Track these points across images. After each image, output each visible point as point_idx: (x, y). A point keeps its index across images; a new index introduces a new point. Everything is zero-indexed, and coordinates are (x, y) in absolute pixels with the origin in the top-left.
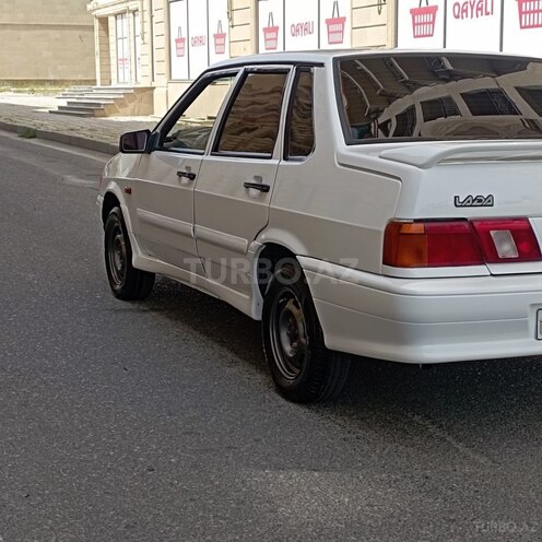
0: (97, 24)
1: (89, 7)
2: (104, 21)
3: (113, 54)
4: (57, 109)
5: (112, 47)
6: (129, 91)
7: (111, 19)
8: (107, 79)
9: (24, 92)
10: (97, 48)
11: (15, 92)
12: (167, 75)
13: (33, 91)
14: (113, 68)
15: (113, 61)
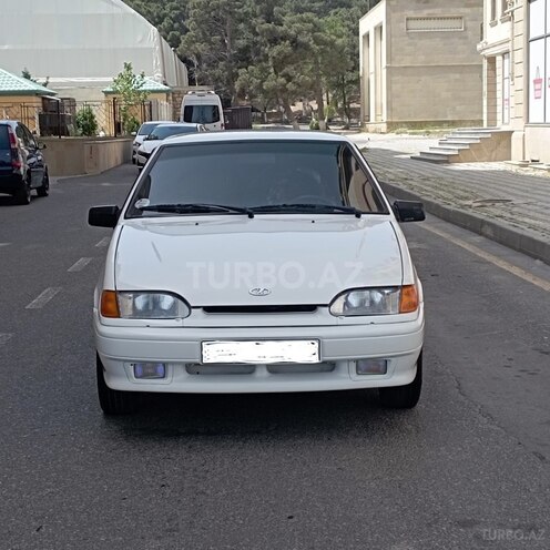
0: (485, 64)
1: (479, 47)
2: (492, 60)
3: (499, 94)
4: (419, 155)
5: (499, 87)
6: (486, 136)
7: (499, 58)
8: (492, 120)
9: (420, 134)
10: (485, 88)
11: (411, 134)
12: (525, 117)
13: (428, 133)
14: (499, 109)
15: (499, 102)
